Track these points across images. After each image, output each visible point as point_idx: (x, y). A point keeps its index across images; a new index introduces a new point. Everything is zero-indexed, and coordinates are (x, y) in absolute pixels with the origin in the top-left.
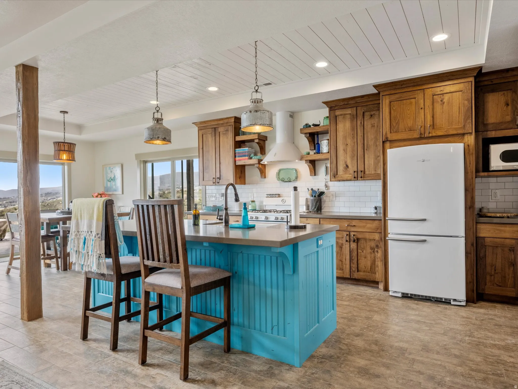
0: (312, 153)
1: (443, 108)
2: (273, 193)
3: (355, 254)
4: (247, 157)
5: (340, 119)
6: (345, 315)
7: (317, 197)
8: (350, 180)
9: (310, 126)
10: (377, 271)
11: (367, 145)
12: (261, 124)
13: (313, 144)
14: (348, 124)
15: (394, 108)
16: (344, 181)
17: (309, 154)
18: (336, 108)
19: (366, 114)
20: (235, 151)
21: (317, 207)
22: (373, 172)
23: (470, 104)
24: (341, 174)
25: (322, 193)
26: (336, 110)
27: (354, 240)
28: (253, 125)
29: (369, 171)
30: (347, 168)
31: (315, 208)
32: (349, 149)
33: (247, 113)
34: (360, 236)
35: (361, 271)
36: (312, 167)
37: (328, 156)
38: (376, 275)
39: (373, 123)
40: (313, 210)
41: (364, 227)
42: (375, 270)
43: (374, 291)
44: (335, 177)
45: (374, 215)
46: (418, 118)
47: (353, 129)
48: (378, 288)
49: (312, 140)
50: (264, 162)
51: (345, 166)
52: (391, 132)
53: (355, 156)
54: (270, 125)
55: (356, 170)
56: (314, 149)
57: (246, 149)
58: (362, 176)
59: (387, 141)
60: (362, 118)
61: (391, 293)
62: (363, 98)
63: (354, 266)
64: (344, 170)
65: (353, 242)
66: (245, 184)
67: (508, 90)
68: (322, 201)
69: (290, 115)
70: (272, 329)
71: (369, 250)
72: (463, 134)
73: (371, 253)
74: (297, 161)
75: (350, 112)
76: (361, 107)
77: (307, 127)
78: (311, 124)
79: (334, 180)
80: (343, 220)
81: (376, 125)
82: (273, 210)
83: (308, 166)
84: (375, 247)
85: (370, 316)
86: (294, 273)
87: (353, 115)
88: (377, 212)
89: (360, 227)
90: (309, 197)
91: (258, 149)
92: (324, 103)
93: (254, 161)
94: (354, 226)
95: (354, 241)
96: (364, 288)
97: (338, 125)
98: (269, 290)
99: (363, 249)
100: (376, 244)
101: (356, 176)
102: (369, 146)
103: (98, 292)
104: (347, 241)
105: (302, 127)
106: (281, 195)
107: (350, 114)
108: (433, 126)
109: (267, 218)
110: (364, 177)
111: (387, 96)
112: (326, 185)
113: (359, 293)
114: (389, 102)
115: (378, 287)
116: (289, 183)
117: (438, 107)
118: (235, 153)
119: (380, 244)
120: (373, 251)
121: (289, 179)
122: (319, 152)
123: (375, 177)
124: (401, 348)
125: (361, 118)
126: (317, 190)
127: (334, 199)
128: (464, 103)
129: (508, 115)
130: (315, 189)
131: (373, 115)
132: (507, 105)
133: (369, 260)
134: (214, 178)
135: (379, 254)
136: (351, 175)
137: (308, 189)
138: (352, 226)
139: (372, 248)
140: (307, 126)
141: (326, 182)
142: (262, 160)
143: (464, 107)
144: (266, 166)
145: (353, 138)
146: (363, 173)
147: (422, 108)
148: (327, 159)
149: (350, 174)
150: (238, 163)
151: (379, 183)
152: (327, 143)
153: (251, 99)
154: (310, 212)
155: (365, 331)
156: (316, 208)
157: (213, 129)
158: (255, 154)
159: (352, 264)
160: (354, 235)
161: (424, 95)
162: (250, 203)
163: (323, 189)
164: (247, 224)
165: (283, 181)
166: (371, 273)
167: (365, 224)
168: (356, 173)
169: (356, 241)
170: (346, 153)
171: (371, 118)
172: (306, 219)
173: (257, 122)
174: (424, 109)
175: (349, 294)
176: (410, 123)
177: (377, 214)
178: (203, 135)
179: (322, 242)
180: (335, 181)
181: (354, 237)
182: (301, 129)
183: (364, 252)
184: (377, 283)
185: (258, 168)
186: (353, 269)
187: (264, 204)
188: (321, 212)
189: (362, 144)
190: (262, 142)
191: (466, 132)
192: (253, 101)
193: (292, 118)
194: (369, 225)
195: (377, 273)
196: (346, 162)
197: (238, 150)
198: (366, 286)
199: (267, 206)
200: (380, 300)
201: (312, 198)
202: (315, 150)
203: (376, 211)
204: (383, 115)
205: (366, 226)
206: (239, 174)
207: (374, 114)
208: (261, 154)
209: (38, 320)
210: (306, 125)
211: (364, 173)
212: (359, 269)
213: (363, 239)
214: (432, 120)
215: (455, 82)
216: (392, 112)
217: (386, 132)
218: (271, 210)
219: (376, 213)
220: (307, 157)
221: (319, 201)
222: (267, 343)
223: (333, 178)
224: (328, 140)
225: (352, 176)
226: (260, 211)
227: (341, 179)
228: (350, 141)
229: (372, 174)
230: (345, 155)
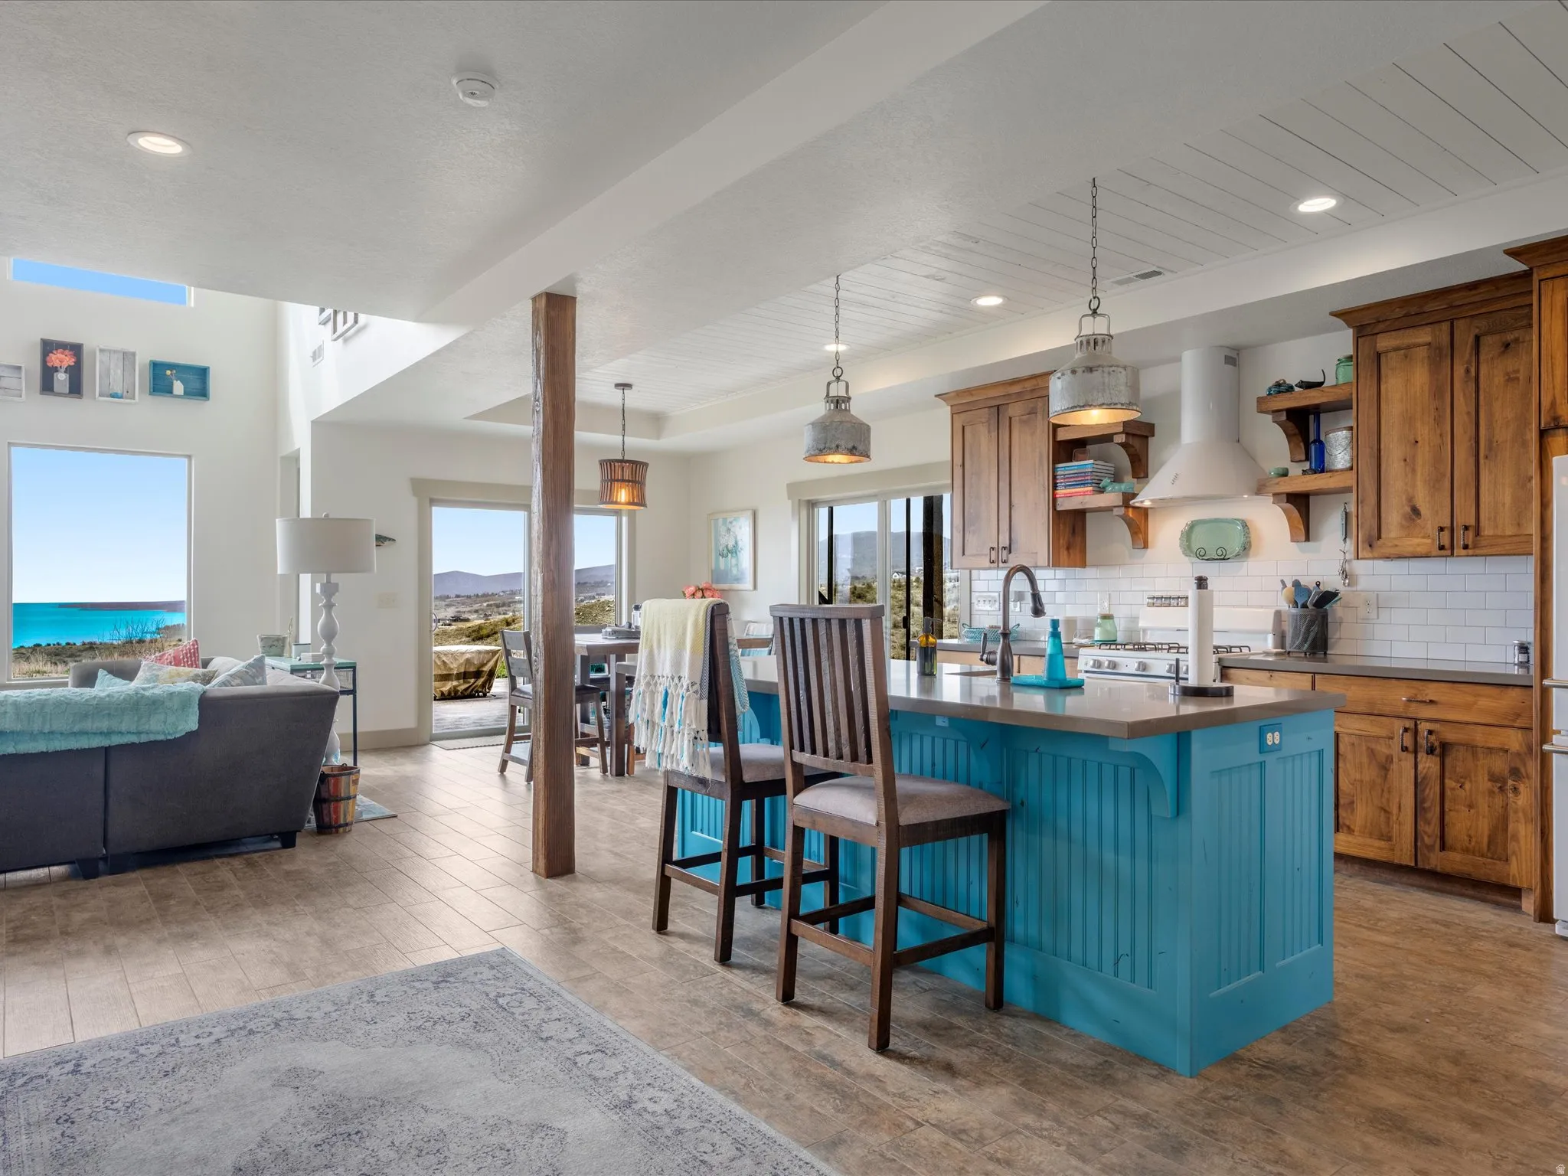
0: (1296, 470)
2: (1169, 594)
3: (1432, 792)
4: (1091, 488)
5: (1390, 363)
6: (1373, 969)
7: (1310, 607)
8: (1427, 557)
9: (1290, 389)
10: (1514, 853)
11: (1490, 442)
12: (1103, 404)
13: (1302, 444)
14: (1420, 376)
16: (1405, 557)
17: (1285, 474)
18: (1381, 326)
19: (1487, 341)
20: (1054, 469)
21: (1310, 639)
22: (1510, 531)
24: (1393, 535)
25: (1327, 598)
26: (1379, 336)
27: (1432, 747)
28: (1081, 407)
29: (1496, 527)
30: (1414, 517)
31: (1305, 640)
32: (1424, 455)
33: (1063, 374)
34: (1450, 735)
35: (1453, 849)
36: (1296, 513)
37: (1349, 480)
38: (1509, 864)
39: (1510, 369)
40: (1299, 647)
41: (1468, 707)
42: (1505, 849)
43: (1500, 915)
44: (1370, 546)
45: (1516, 671)
47: (1437, 393)
48: (1518, 909)
49: (1297, 431)
50: (1142, 502)
51: (1408, 509)
53: (1445, 479)
54: (1130, 404)
55: (1447, 523)
56: (1303, 458)
57: (1087, 464)
58: (1470, 543)
59: (1558, 427)
60: (1471, 356)
61: (1558, 929)
62: (1473, 292)
63: (1429, 829)
64: (1404, 523)
65: (1425, 755)
66: (1083, 564)
68: (1329, 620)
69: (1226, 357)
70: (1116, 963)
71: (1484, 784)
73: (1491, 793)
74: (1245, 496)
75: (1428, 339)
76: (1468, 320)
77: (1279, 392)
78: (1292, 380)
79: (1370, 555)
80: (1394, 681)
81: (1521, 376)
82: (1168, 644)
83: (1285, 510)
84: (1506, 772)
85: (1460, 985)
86: (1178, 814)
87: (1440, 349)
88: (1528, 661)
89: (1452, 706)
90: (1284, 606)
91: (1125, 461)
92: (1335, 314)
93: (1111, 498)
94: (1431, 702)
95: (1431, 751)
96: (1464, 904)
97: (1383, 380)
98: (1109, 856)
99: (1461, 778)
100: (1513, 765)
101: (1446, 542)
102: (1495, 444)
103: (692, 829)
104: (1404, 749)
105: (1264, 393)
107: (1429, 344)
109: (1143, 666)
110: (1475, 547)
111: (1557, 281)
112: (1344, 571)
113: (1438, 916)
115: (1520, 908)
116: (1223, 564)
118: (1055, 477)
119: (1525, 765)
120: (1500, 788)
121: (1219, 552)
122: (1320, 466)
123: (1514, 547)
124: (1544, 1085)
125: (1467, 355)
126: (1312, 586)
127: (1374, 615)
130: (1308, 581)
131: (1512, 345)
133: (1484, 817)
134: (993, 549)
135: (1525, 798)
136: (1429, 541)
137: (1283, 582)
138: (1425, 702)
139: (1493, 778)
140: (1282, 388)
141: (1346, 561)
142: (1134, 496)
144: (1150, 511)
145: (1438, 421)
146: (1471, 534)
148: (1347, 490)
149: (1423, 537)
150: (1064, 505)
151: (1528, 568)
152: (1346, 438)
153: (1078, 337)
154: (1289, 652)
155: (1427, 1020)
156: (1308, 643)
157: (992, 410)
158: (1117, 478)
159: (1421, 823)
160: (1430, 732)
162: (1099, 620)
163: (1332, 581)
164: (1060, 676)
165: (1203, 556)
166: (1492, 858)
167: (1470, 699)
168: (1446, 534)
169: (1438, 751)
170: (1414, 471)
171: (1503, 352)
172: (1267, 674)
173: (1092, 400)
175: (1404, 915)
177: (1528, 668)
178: (963, 427)
179: (1278, 737)
180: (1374, 558)
181: (1433, 738)
182: (1260, 400)
183: (1467, 786)
184: (1516, 892)
185: (1125, 518)
186: (1426, 838)
187: (1142, 624)
188: (1325, 654)
189: (1470, 440)
190: (1136, 443)
192: (1081, 342)
193: (1235, 366)
194: (1484, 703)
195: (1514, 860)
196: (1410, 499)
197: (1064, 468)
198: (1473, 898)
199: (1149, 632)
200: (1512, 945)
201: (1294, 611)
202: (1308, 463)
203: (1523, 658)
204: (1543, 344)
205: (1475, 703)
206: (1066, 538)
207: (1517, 340)
208: (1135, 475)
209: (565, 877)
210: (1278, 385)
211: (1478, 533)
212: (1449, 840)
213: (1463, 745)
217: (1555, 398)
218: (1162, 644)
219: (1521, 664)
220: (1277, 484)
221: (1320, 619)
222: (1101, 998)
223: (1363, 549)
224: (1351, 428)
225: (1433, 543)
226: (1127, 647)
227: (1393, 551)
228: (1426, 432)
229: (1503, 537)
230: (1410, 475)
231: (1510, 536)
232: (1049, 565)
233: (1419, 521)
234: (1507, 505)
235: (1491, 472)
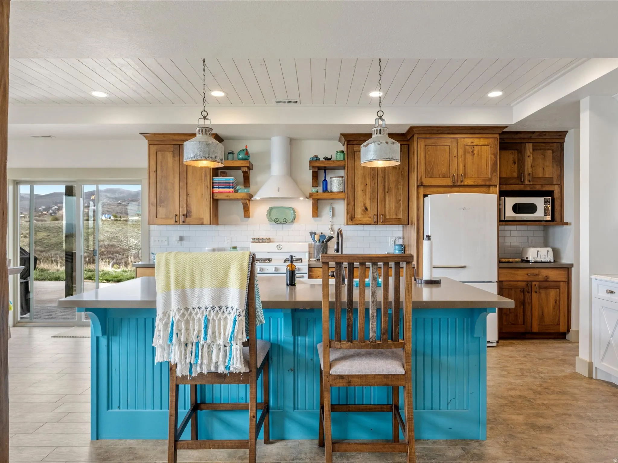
1: (473, 159)
2: (261, 237)
4: (232, 190)
5: (358, 156)
8: (370, 224)
11: (388, 187)
15: (429, 153)
16: (361, 224)
17: (317, 191)
18: (355, 142)
20: (213, 179)
22: (394, 217)
23: (496, 159)
24: (359, 217)
26: (355, 145)
29: (390, 215)
30: (365, 211)
32: (369, 190)
37: (343, 196)
44: (352, 220)
46: (451, 165)
51: (364, 208)
52: (425, 177)
53: (375, 198)
55: (376, 214)
57: (231, 179)
58: (383, 220)
59: (421, 185)
64: (362, 212)
66: (217, 224)
67: (515, 150)
70: (448, 403)
72: (489, 186)
74: (301, 199)
77: (316, 160)
78: (321, 156)
79: (352, 224)
83: (313, 205)
91: (242, 178)
92: (342, 135)
93: (241, 195)
97: (356, 162)
98: (444, 358)
101: (376, 220)
102: (390, 188)
103: (108, 408)
106: (272, 240)
108: (465, 175)
110: (384, 222)
111: (422, 139)
112: (331, 229)
114: (424, 146)
116: (286, 225)
117: (469, 157)
118: (213, 183)
121: (284, 220)
122: (327, 190)
123: (396, 222)
128: (491, 157)
129: (515, 172)
132: (515, 163)
134: (176, 215)
141: (332, 225)
142: (252, 195)
143: (491, 160)
145: (373, 178)
146: (383, 217)
147: (455, 157)
149: (368, 218)
150: (218, 196)
152: (340, 181)
157: (176, 146)
161: (457, 143)
162: (231, 249)
163: (327, 233)
165: (277, 222)
168: (376, 217)
170: (366, 194)
174: (457, 157)
176: (444, 170)
178: (156, 152)
180: (353, 225)
182: (310, 161)
185: (243, 204)
189: (383, 186)
190: (248, 172)
191: (492, 184)
196: (365, 204)
197: (218, 179)
204: (418, 159)
208: (245, 186)
210: (315, 157)
211: (385, 217)
214: (464, 169)
215: (484, 136)
216: (427, 156)
217: (421, 176)
222: (442, 421)
223: (349, 221)
224: (343, 177)
225: (371, 220)
227: (359, 222)
228: (370, 181)
229: (392, 219)
230: (364, 196)
231: (394, 219)
232: (210, 224)
233: (367, 212)
234: (393, 209)
235: (389, 197)
